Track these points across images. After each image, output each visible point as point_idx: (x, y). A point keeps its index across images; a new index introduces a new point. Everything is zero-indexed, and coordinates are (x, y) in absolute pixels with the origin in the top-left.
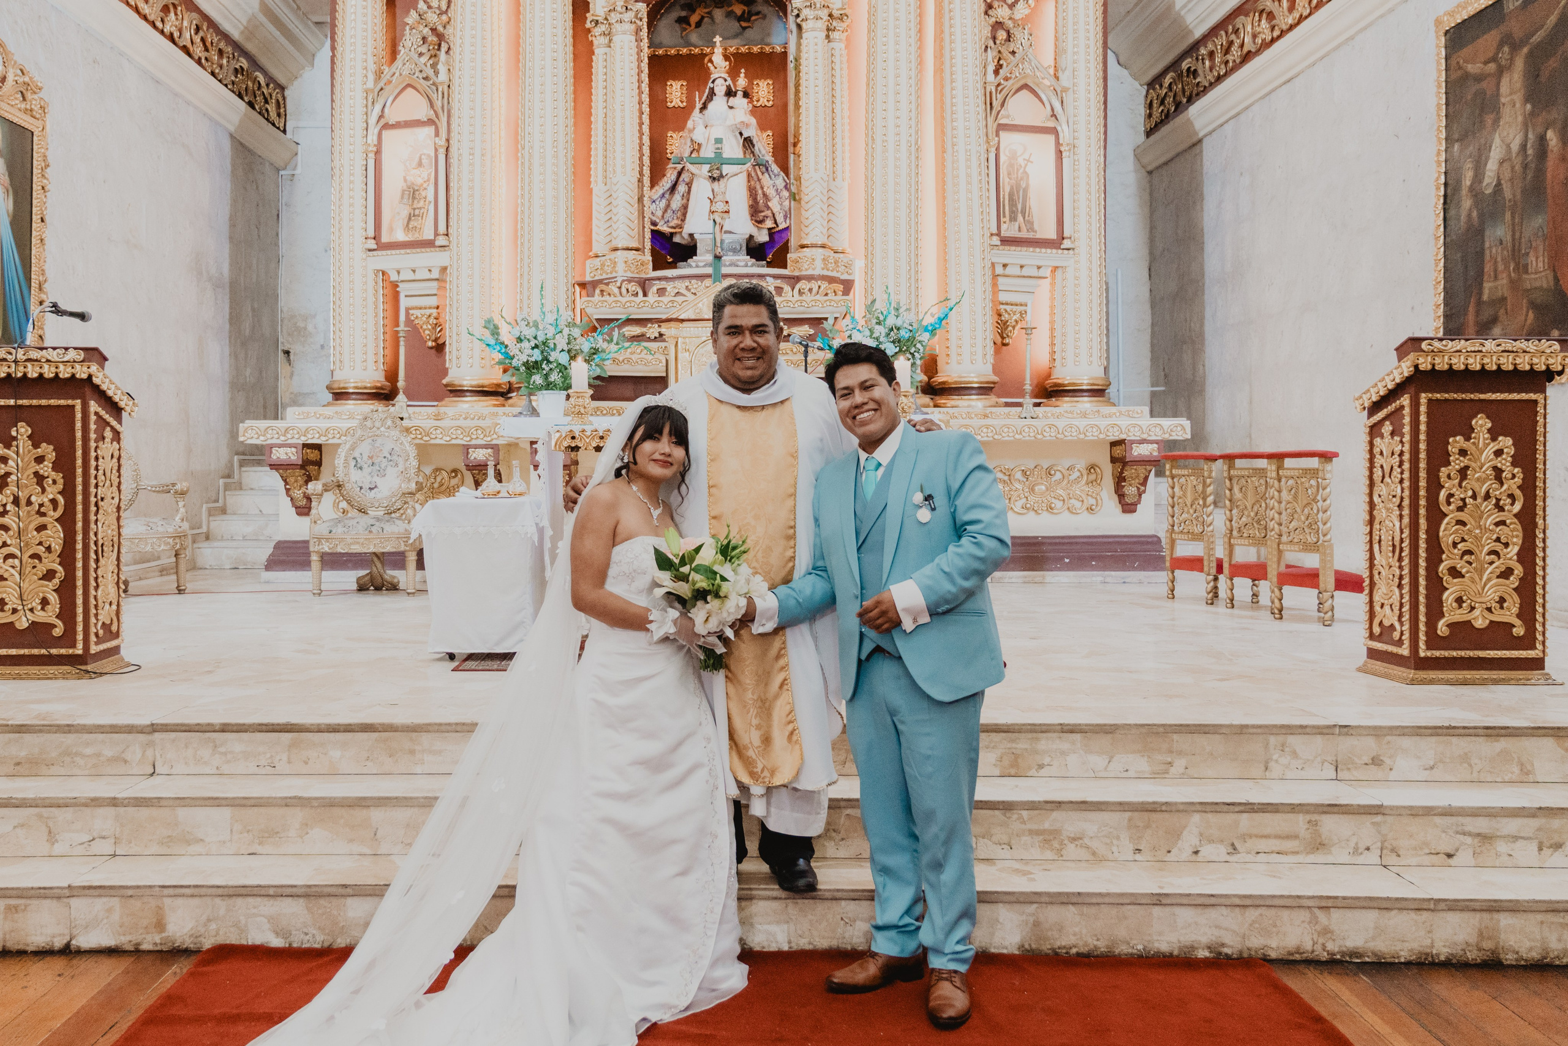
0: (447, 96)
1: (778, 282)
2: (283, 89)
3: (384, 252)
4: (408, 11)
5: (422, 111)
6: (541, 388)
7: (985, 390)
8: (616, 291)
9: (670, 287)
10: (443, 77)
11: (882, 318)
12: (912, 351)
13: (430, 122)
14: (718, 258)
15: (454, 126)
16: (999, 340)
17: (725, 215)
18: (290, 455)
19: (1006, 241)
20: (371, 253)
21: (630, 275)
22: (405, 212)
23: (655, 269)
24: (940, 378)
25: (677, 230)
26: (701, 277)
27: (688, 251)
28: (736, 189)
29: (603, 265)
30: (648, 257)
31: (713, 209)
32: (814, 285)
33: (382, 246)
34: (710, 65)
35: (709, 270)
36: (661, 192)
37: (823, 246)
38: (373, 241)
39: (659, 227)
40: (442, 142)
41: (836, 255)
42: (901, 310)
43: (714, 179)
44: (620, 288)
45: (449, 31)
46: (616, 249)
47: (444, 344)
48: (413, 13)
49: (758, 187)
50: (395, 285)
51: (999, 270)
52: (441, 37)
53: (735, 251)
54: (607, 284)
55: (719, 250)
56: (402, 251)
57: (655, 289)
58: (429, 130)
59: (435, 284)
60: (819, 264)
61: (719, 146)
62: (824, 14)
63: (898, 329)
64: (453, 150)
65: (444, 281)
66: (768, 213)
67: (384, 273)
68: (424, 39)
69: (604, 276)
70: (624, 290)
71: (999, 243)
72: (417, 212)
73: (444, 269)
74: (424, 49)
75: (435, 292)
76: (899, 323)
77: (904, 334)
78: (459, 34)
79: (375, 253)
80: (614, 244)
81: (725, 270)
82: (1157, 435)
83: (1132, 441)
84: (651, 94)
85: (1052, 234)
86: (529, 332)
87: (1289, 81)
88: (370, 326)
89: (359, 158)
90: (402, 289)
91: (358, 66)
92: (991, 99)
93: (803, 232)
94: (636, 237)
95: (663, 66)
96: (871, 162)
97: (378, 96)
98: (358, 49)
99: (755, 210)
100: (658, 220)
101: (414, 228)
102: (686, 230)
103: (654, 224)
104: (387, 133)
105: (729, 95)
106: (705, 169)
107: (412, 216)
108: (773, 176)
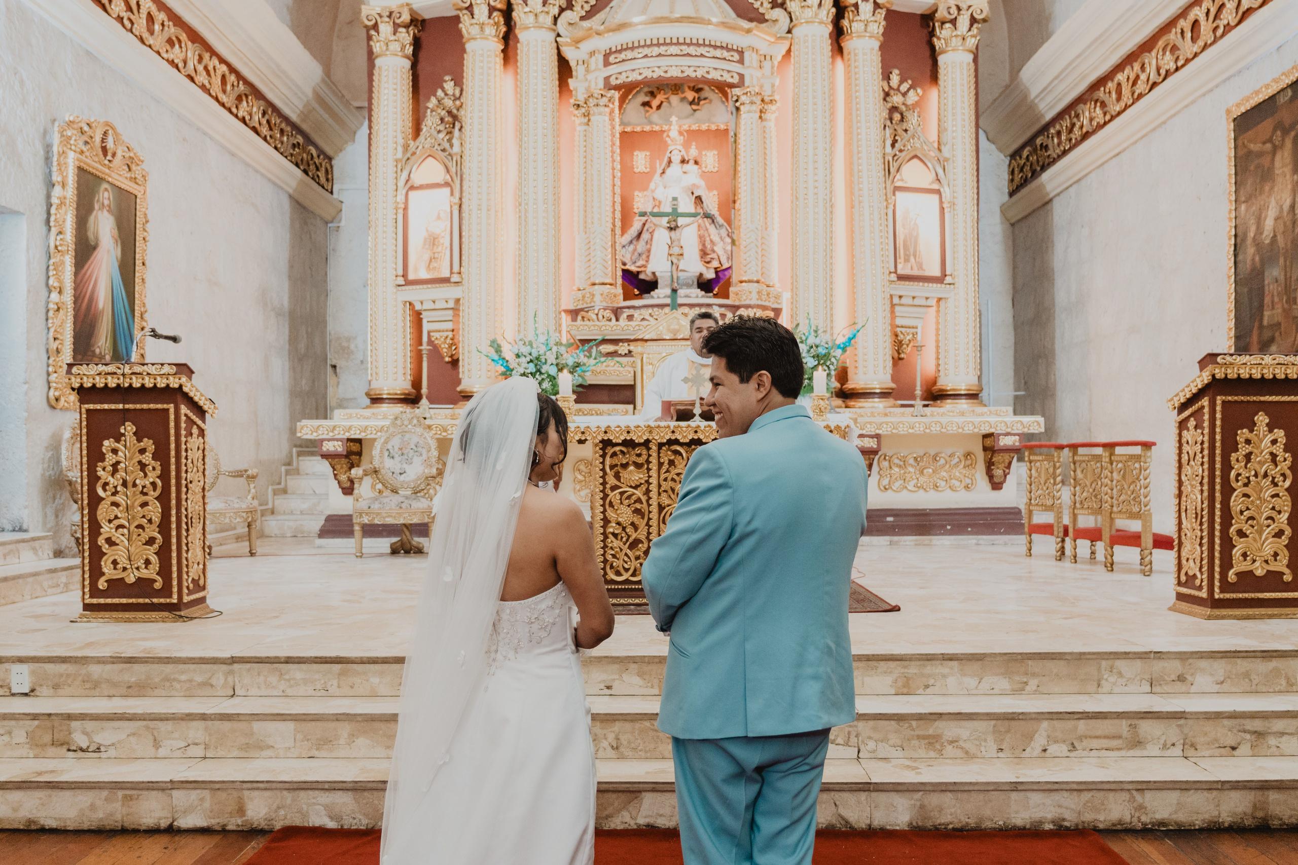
0: (459, 165)
1: (723, 310)
2: (329, 158)
3: (410, 287)
4: (430, 98)
5: (440, 175)
7: (885, 394)
8: (594, 317)
9: (636, 314)
10: (457, 151)
11: (804, 338)
12: (828, 363)
13: (447, 184)
14: (674, 291)
15: (465, 188)
16: (896, 355)
17: (680, 257)
18: (336, 447)
19: (901, 278)
20: (400, 288)
21: (605, 304)
22: (427, 256)
23: (625, 299)
24: (850, 385)
25: (642, 269)
26: (662, 306)
27: (649, 286)
28: (689, 236)
29: (584, 297)
30: (620, 291)
31: (671, 252)
33: (409, 283)
34: (667, 139)
35: (668, 301)
36: (630, 239)
37: (758, 282)
38: (402, 279)
39: (627, 267)
40: (457, 201)
41: (769, 289)
42: (819, 332)
43: (671, 229)
44: (597, 315)
45: (462, 113)
46: (594, 284)
47: (458, 360)
48: (433, 99)
49: (707, 235)
50: (419, 314)
51: (896, 300)
52: (455, 118)
54: (587, 312)
55: (676, 285)
56: (425, 286)
58: (448, 190)
59: (451, 312)
60: (755, 296)
61: (675, 202)
62: (758, 100)
63: (817, 347)
64: (466, 209)
65: (458, 310)
66: (714, 256)
67: (410, 304)
68: (442, 120)
69: (585, 306)
70: (600, 317)
71: (896, 279)
72: (436, 255)
73: (457, 301)
74: (442, 128)
75: (451, 318)
76: (817, 341)
77: (821, 351)
78: (469, 117)
79: (403, 288)
80: (592, 280)
81: (680, 301)
82: (1018, 429)
83: (999, 435)
84: (622, 162)
85: (937, 273)
86: (525, 350)
87: (1117, 155)
88: (399, 345)
89: (390, 213)
90: (425, 316)
91: (390, 141)
92: (889, 167)
93: (740, 272)
94: (610, 274)
95: (631, 140)
96: (796, 213)
97: (405, 164)
98: (390, 128)
99: (704, 253)
100: (627, 260)
101: (434, 268)
102: (650, 269)
103: (624, 264)
104: (413, 193)
105: (683, 162)
106: (664, 221)
107: (432, 259)
108: (720, 227)
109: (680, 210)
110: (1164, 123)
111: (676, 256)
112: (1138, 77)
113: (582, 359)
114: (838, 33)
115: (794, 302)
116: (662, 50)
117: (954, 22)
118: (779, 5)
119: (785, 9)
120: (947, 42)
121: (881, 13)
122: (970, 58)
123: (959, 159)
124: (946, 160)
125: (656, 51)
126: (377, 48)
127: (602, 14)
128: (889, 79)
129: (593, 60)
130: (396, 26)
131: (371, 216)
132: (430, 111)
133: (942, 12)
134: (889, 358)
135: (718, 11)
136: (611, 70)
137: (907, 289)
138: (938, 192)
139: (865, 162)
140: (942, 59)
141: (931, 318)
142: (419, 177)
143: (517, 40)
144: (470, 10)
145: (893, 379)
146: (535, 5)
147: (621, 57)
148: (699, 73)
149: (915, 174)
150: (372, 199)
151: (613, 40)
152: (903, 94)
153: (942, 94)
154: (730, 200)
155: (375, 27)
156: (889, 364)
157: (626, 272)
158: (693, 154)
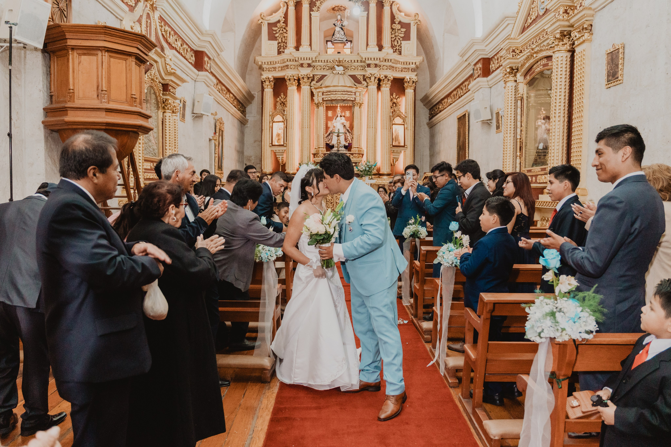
0: (286, 117)
2: (245, 108)
4: (277, 98)
5: (281, 119)
10: (285, 113)
13: (283, 122)
19: (394, 146)
21: (322, 153)
22: (277, 139)
24: (380, 173)
27: (333, 147)
28: (342, 138)
29: (316, 151)
30: (325, 149)
32: (356, 155)
33: (273, 145)
34: (337, 110)
36: (327, 135)
37: (358, 148)
40: (285, 126)
41: (361, 149)
45: (286, 103)
46: (319, 148)
47: (285, 164)
49: (346, 135)
50: (275, 153)
51: (392, 152)
52: (284, 104)
53: (342, 147)
54: (317, 155)
58: (283, 123)
60: (357, 151)
62: (359, 104)
64: (288, 128)
65: (285, 153)
66: (348, 140)
67: (273, 150)
68: (281, 104)
69: (317, 153)
71: (392, 147)
73: (285, 150)
74: (281, 106)
75: (283, 155)
78: (288, 104)
84: (326, 114)
85: (403, 145)
88: (270, 161)
89: (268, 128)
90: (277, 154)
91: (268, 110)
92: (391, 119)
93: (354, 145)
94: (322, 145)
95: (328, 108)
96: (367, 131)
97: (272, 116)
98: (268, 107)
99: (345, 140)
100: (327, 141)
101: (279, 142)
102: (332, 143)
104: (274, 123)
105: (341, 116)
106: (336, 134)
107: (279, 140)
108: (349, 132)
109: (340, 132)
111: (339, 143)
114: (379, 87)
115: (367, 152)
116: (336, 93)
117: (409, 82)
118: (365, 80)
119: (366, 81)
120: (407, 87)
121: (389, 82)
122: (413, 91)
123: (409, 117)
124: (406, 117)
125: (335, 93)
126: (265, 86)
127: (322, 82)
128: (392, 95)
129: (319, 94)
130: (270, 81)
131: (263, 128)
132: (277, 102)
133: (405, 80)
134: (390, 166)
135: (350, 82)
136: (324, 96)
137: (395, 149)
138: (404, 125)
139: (385, 119)
140: (406, 91)
141: (402, 156)
142: (275, 119)
143: (301, 87)
144: (290, 80)
145: (391, 171)
146: (306, 80)
147: (326, 94)
148: (345, 98)
149: (398, 120)
150: (263, 124)
151: (325, 90)
152: (396, 99)
153: (406, 100)
154: (352, 127)
155: (265, 81)
156: (390, 168)
157: (326, 144)
158: (343, 114)
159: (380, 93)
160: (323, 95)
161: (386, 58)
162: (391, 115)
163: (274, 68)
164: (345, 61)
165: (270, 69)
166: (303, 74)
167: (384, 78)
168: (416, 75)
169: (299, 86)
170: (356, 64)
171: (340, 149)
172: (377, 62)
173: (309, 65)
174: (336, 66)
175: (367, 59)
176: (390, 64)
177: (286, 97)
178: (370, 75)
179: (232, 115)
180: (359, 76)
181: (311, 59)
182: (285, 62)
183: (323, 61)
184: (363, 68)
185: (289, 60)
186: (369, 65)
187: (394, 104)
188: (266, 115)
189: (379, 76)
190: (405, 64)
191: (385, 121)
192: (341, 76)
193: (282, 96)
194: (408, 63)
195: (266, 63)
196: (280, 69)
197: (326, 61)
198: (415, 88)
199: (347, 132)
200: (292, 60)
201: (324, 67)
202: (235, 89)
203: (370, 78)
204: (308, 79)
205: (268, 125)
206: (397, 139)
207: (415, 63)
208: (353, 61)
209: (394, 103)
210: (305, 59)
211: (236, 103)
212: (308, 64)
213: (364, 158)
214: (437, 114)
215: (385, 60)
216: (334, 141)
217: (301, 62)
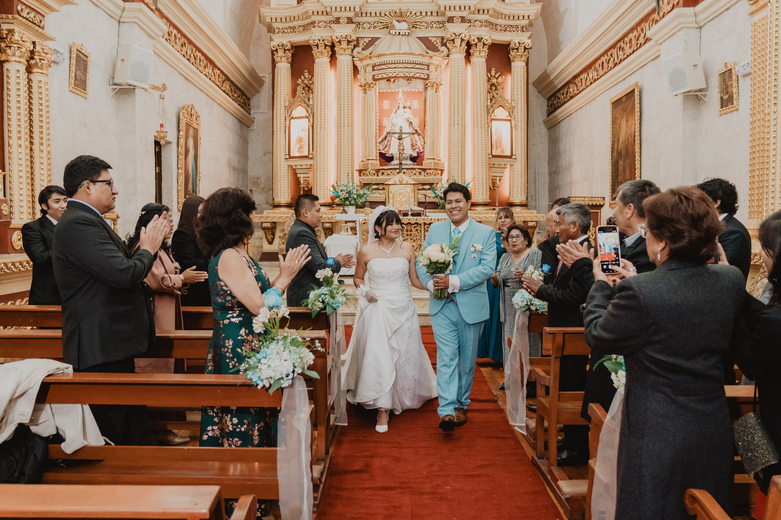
0: (312, 109)
1: (420, 170)
2: (249, 99)
3: (291, 159)
4: (298, 79)
5: (304, 113)
6: (347, 205)
7: (485, 205)
9: (385, 172)
10: (311, 103)
13: (307, 117)
14: (401, 164)
15: (315, 119)
16: (492, 188)
17: (403, 150)
18: (267, 225)
20: (287, 160)
21: (373, 168)
22: (298, 147)
23: (381, 166)
25: (387, 152)
26: (396, 169)
27: (390, 159)
28: (407, 142)
29: (364, 164)
30: (378, 162)
31: (399, 147)
32: (431, 171)
33: (291, 157)
34: (398, 98)
35: (398, 167)
36: (382, 139)
37: (434, 159)
38: (287, 156)
40: (311, 124)
41: (439, 161)
44: (369, 172)
45: (312, 86)
46: (368, 160)
47: (312, 189)
48: (300, 80)
49: (414, 140)
50: (294, 170)
51: (492, 165)
52: (309, 88)
53: (406, 159)
54: (365, 171)
55: (401, 159)
57: (380, 173)
58: (307, 119)
59: (308, 170)
60: (433, 165)
61: (401, 127)
62: (435, 85)
64: (315, 127)
65: (311, 169)
66: (417, 147)
67: (291, 166)
68: (304, 88)
69: (364, 168)
70: (371, 173)
72: (302, 146)
73: (311, 165)
74: (303, 92)
75: (308, 172)
78: (316, 88)
80: (367, 158)
81: (403, 167)
82: (535, 219)
83: (528, 221)
84: (379, 106)
85: (509, 154)
86: (345, 188)
87: (581, 107)
88: (286, 184)
89: (283, 129)
90: (297, 171)
91: (283, 99)
92: (489, 111)
93: (427, 155)
94: (374, 155)
95: (382, 96)
96: (450, 131)
97: (289, 108)
98: (282, 93)
99: (413, 146)
100: (381, 149)
101: (301, 152)
102: (390, 152)
103: (380, 150)
104: (292, 120)
105: (404, 107)
106: (397, 136)
107: (300, 148)
108: (419, 135)
109: (403, 131)
110: (594, 99)
111: (401, 150)
112: (587, 78)
113: (366, 192)
114: (468, 56)
115: (449, 167)
117: (517, 49)
118: (444, 45)
119: (446, 46)
120: (515, 57)
121: (486, 47)
122: (524, 64)
123: (519, 107)
124: (514, 107)
125: (394, 66)
126: (277, 59)
127: (371, 49)
128: (490, 72)
129: (367, 68)
130: (285, 50)
131: (275, 130)
132: (299, 85)
133: (512, 45)
134: (488, 190)
135: (419, 48)
136: (375, 73)
137: (497, 161)
138: (510, 120)
139: (479, 109)
140: (513, 64)
141: (507, 173)
142: (295, 114)
143: (336, 59)
144: (317, 46)
145: (490, 198)
146: (344, 44)
147: (379, 68)
148: (411, 75)
149: (500, 113)
150: (275, 122)
151: (376, 61)
152: (497, 78)
153: (513, 79)
154: (424, 125)
155: (277, 50)
156: (488, 192)
157: (380, 153)
158: (408, 104)
159: (469, 67)
160: (373, 70)
161: (479, 7)
162: (489, 103)
163: (291, 28)
164: (411, 13)
165: (286, 31)
166: (339, 35)
167: (476, 41)
168: (530, 38)
169: (333, 57)
170: (429, 19)
171: (404, 162)
172: (465, 14)
173: (350, 21)
174: (395, 22)
175: (448, 9)
176: (486, 17)
177: (313, 76)
178: (454, 36)
179: (221, 106)
180: (434, 39)
181: (352, 9)
182: (310, 17)
183: (373, 15)
184: (441, 25)
185: (315, 13)
186: (451, 20)
187: (493, 87)
188: (279, 107)
189: (468, 37)
190: (511, 18)
191: (479, 114)
192: (404, 38)
193: (306, 75)
194: (516, 18)
195: (279, 20)
196: (301, 29)
197: (378, 14)
198: (528, 59)
199: (414, 132)
200: (320, 13)
201: (375, 24)
202: (224, 61)
203: (453, 40)
204: (348, 45)
205: (283, 123)
206: (499, 146)
207: (529, 16)
208: (424, 14)
209: (493, 85)
210: (343, 9)
211: (228, 87)
212: (348, 18)
213: (445, 176)
214: (565, 102)
215: (479, 11)
216: (393, 150)
217: (337, 15)
